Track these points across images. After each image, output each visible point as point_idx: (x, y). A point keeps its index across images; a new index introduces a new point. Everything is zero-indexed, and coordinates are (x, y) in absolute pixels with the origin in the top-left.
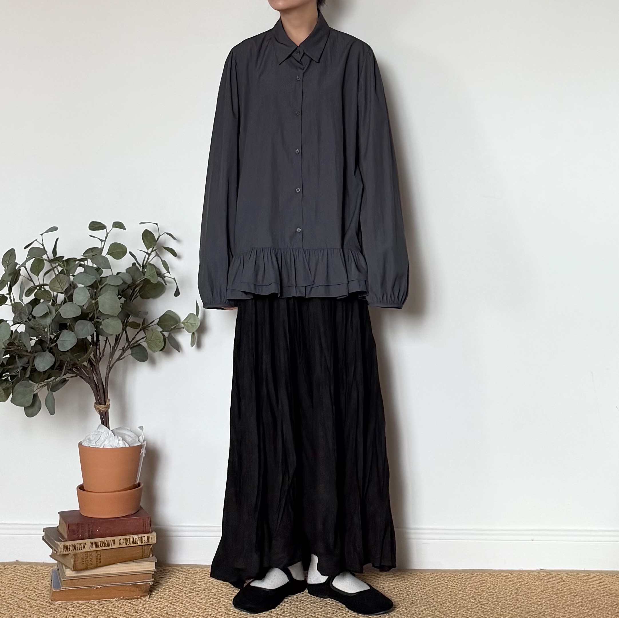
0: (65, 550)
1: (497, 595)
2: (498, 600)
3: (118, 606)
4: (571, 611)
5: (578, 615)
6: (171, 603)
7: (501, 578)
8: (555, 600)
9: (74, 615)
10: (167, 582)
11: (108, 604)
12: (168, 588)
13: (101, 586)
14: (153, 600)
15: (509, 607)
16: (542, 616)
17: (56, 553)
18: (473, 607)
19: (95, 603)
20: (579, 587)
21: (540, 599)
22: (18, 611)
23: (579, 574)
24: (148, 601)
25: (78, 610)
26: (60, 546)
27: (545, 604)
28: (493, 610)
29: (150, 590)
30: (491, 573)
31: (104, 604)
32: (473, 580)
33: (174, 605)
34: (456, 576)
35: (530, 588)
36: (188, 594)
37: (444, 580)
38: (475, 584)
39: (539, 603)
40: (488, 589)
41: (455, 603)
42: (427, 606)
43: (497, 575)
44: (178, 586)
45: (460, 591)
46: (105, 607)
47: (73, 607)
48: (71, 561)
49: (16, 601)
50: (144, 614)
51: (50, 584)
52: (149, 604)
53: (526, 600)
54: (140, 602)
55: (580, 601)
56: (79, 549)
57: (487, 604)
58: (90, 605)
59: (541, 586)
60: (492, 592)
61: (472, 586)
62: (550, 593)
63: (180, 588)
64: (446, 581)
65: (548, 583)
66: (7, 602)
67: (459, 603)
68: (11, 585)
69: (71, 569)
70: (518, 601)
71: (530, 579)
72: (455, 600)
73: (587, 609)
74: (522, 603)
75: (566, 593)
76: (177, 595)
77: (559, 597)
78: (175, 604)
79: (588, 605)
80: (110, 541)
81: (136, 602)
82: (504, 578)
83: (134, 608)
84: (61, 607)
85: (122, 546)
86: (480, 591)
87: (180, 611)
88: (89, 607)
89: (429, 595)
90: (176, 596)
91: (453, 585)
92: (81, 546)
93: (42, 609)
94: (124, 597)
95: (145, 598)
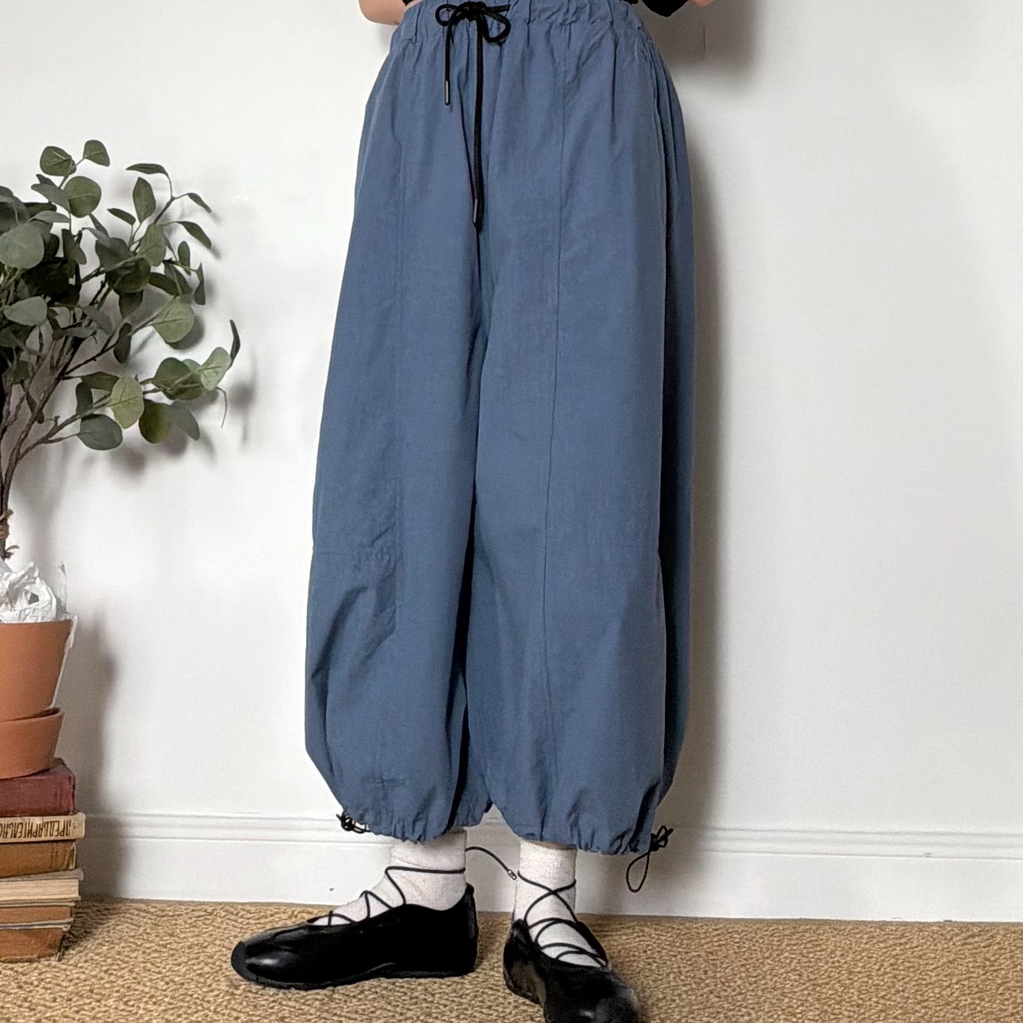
2: (852, 977)
12: (107, 942)
14: (66, 965)
21: (945, 976)
29: (62, 945)
32: (797, 939)
35: (925, 955)
40: (828, 955)
41: (755, 982)
43: (849, 931)
50: (37, 991)
52: (56, 972)
57: (828, 983)
65: (965, 947)
67: (762, 982)
70: (896, 980)
71: (923, 939)
72: (755, 975)
95: (48, 960)
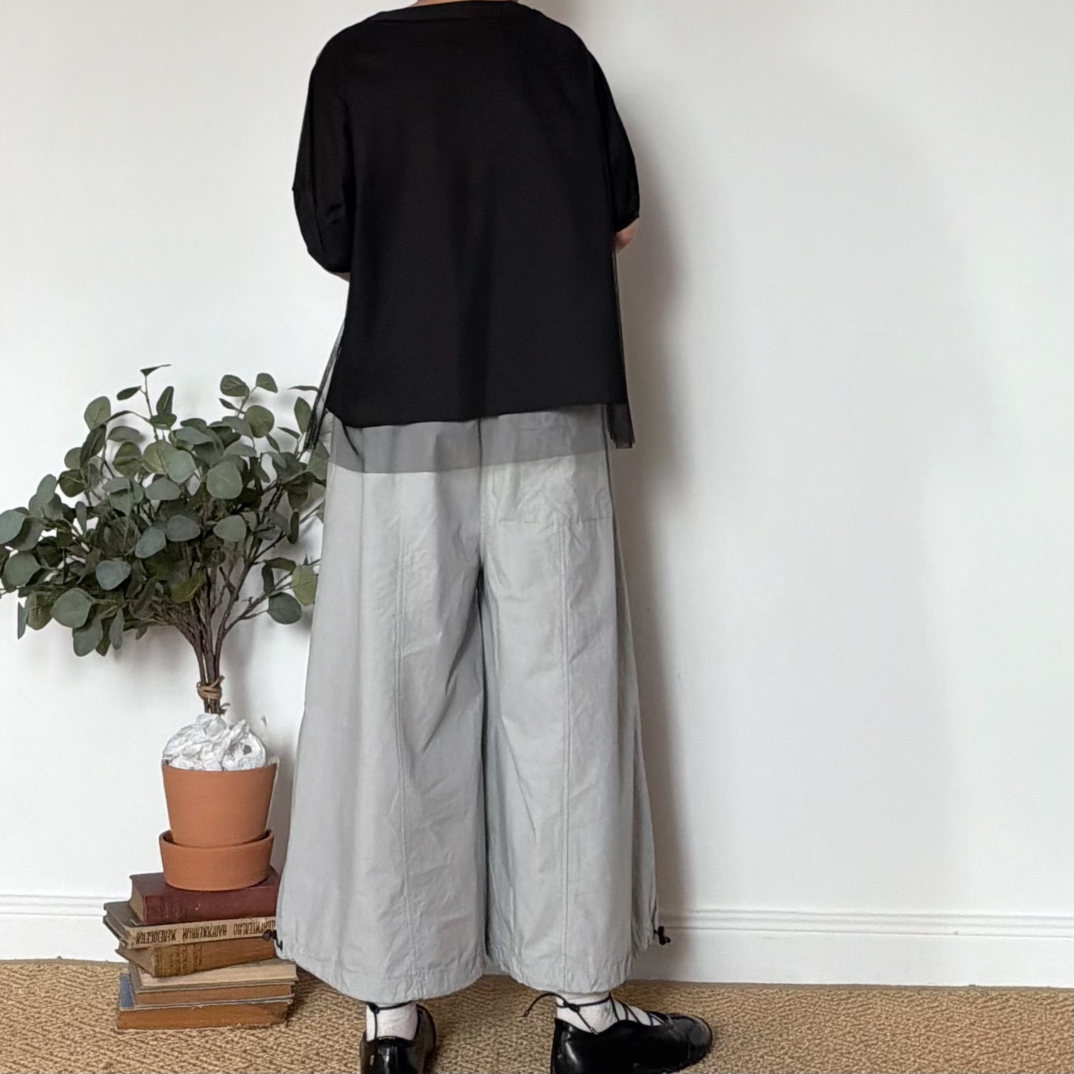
0: (141, 940)
1: (891, 1030)
2: (895, 1038)
3: (232, 1041)
4: (1024, 1060)
5: (1036, 1066)
6: (324, 1037)
7: (902, 1000)
8: (994, 1039)
9: (158, 1054)
10: (316, 1000)
11: (215, 1037)
12: (317, 1010)
13: (203, 1005)
14: (293, 1030)
15: (914, 1050)
16: (973, 1067)
17: (126, 946)
18: (851, 1051)
19: (193, 1034)
20: (1037, 1018)
21: (968, 1037)
22: (62, 1045)
23: (1038, 995)
24: (284, 1033)
25: (164, 1045)
26: (132, 933)
27: (976, 1047)
28: (886, 1056)
29: (288, 1014)
30: (884, 990)
31: (208, 1036)
32: (852, 1003)
33: (329, 1039)
34: (822, 997)
35: (951, 1017)
36: (352, 1021)
37: (802, 1003)
38: (855, 1010)
39: (967, 1045)
40: (876, 1018)
41: (820, 1044)
42: (769, 1046)
43: (893, 996)
44: (335, 1007)
45: (828, 1021)
46: (211, 1042)
47: (156, 1040)
48: (151, 963)
49: (60, 1027)
50: (278, 1055)
51: (116, 999)
52: (287, 1037)
53: (944, 1040)
54: (272, 1034)
55: (1038, 1041)
56: (165, 940)
57: (876, 1044)
58: (184, 1037)
59: (971, 1014)
60: (883, 1024)
61: (849, 1014)
62: (984, 1028)
63: (339, 1011)
64: (804, 1005)
65: (984, 1010)
66: (44, 1028)
67: (825, 1044)
68: (49, 1000)
69: (151, 974)
70: (929, 1042)
71: (951, 1002)
72: (819, 1037)
73: (1052, 1056)
74: (936, 1044)
75: (1013, 1028)
76: (335, 1022)
77: (1002, 1035)
78: (331, 1038)
79: (1052, 1049)
80: (219, 927)
81: (264, 1034)
82: (906, 1000)
83: (259, 1044)
84: (135, 1039)
85: (237, 936)
86: (863, 1022)
87: (340, 1049)
88: (183, 1040)
89: (772, 1029)
90: (333, 1024)
91: (817, 1012)
92: (168, 935)
93: (102, 1042)
94: (242, 1025)
95: (279, 1027)
